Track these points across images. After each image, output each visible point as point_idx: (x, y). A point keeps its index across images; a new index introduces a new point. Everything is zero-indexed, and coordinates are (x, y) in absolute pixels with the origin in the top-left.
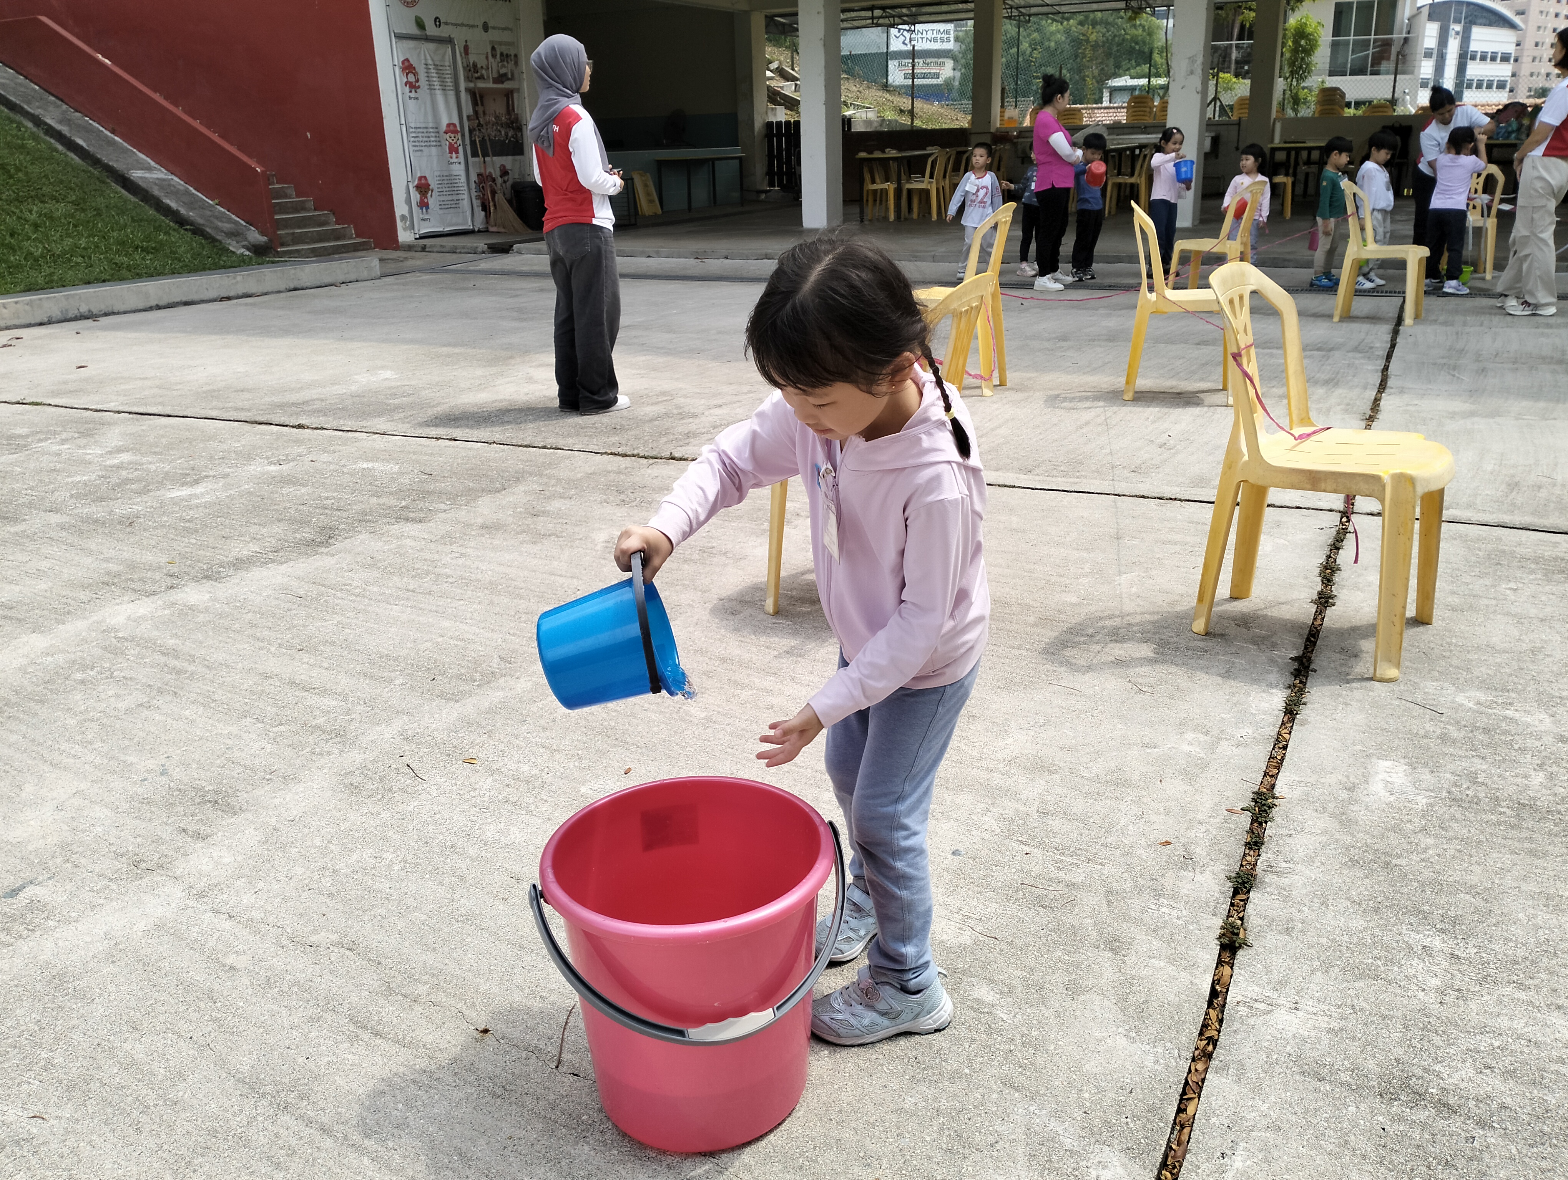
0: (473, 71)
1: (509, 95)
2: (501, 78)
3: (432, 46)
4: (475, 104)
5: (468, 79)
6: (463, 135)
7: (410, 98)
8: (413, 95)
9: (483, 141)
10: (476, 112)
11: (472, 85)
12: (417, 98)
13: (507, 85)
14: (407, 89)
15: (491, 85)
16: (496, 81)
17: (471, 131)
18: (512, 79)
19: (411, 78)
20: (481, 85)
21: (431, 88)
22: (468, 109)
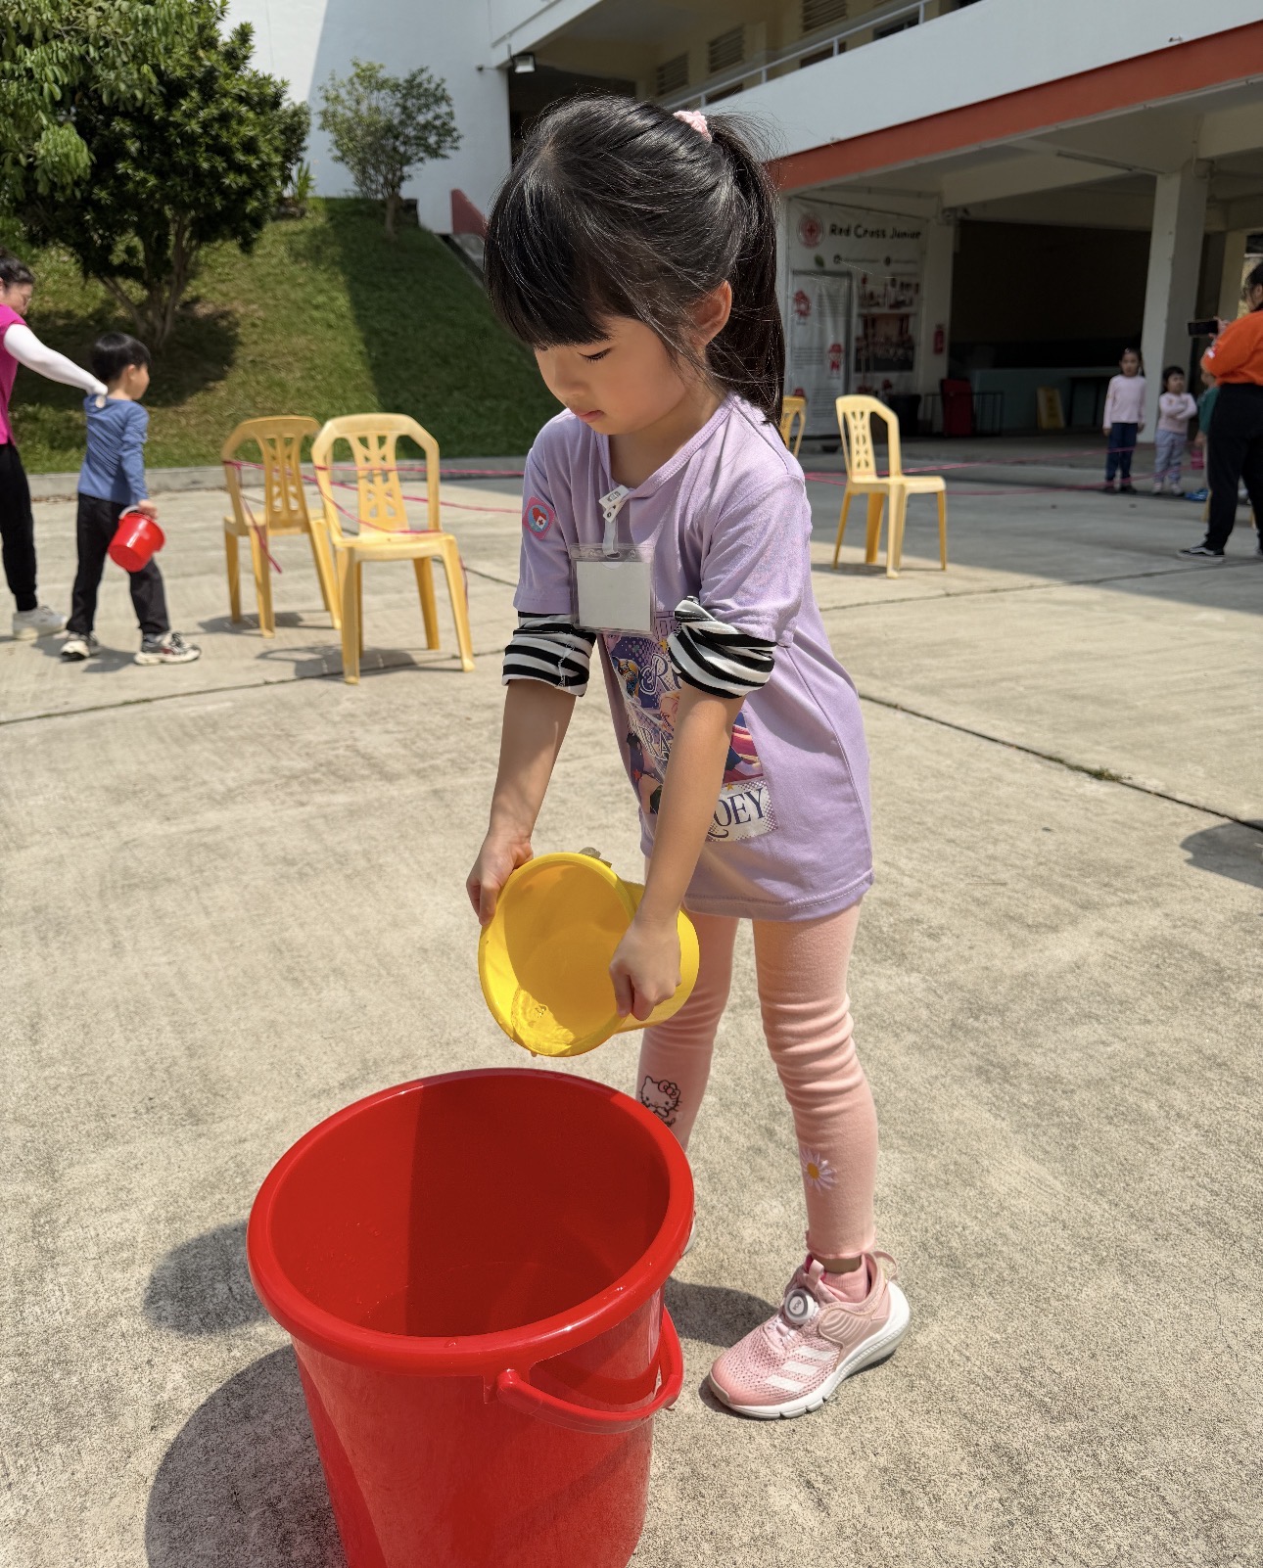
0: (869, 299)
1: (904, 319)
2: (898, 304)
3: (827, 279)
4: (865, 326)
5: (861, 305)
6: (847, 355)
7: (799, 324)
8: (802, 320)
9: (867, 361)
10: (866, 336)
11: (865, 311)
12: (804, 324)
13: (903, 310)
14: (796, 316)
15: (885, 310)
16: (892, 307)
17: (858, 350)
18: (911, 303)
19: (803, 307)
20: (875, 310)
21: (821, 314)
22: (857, 329)
